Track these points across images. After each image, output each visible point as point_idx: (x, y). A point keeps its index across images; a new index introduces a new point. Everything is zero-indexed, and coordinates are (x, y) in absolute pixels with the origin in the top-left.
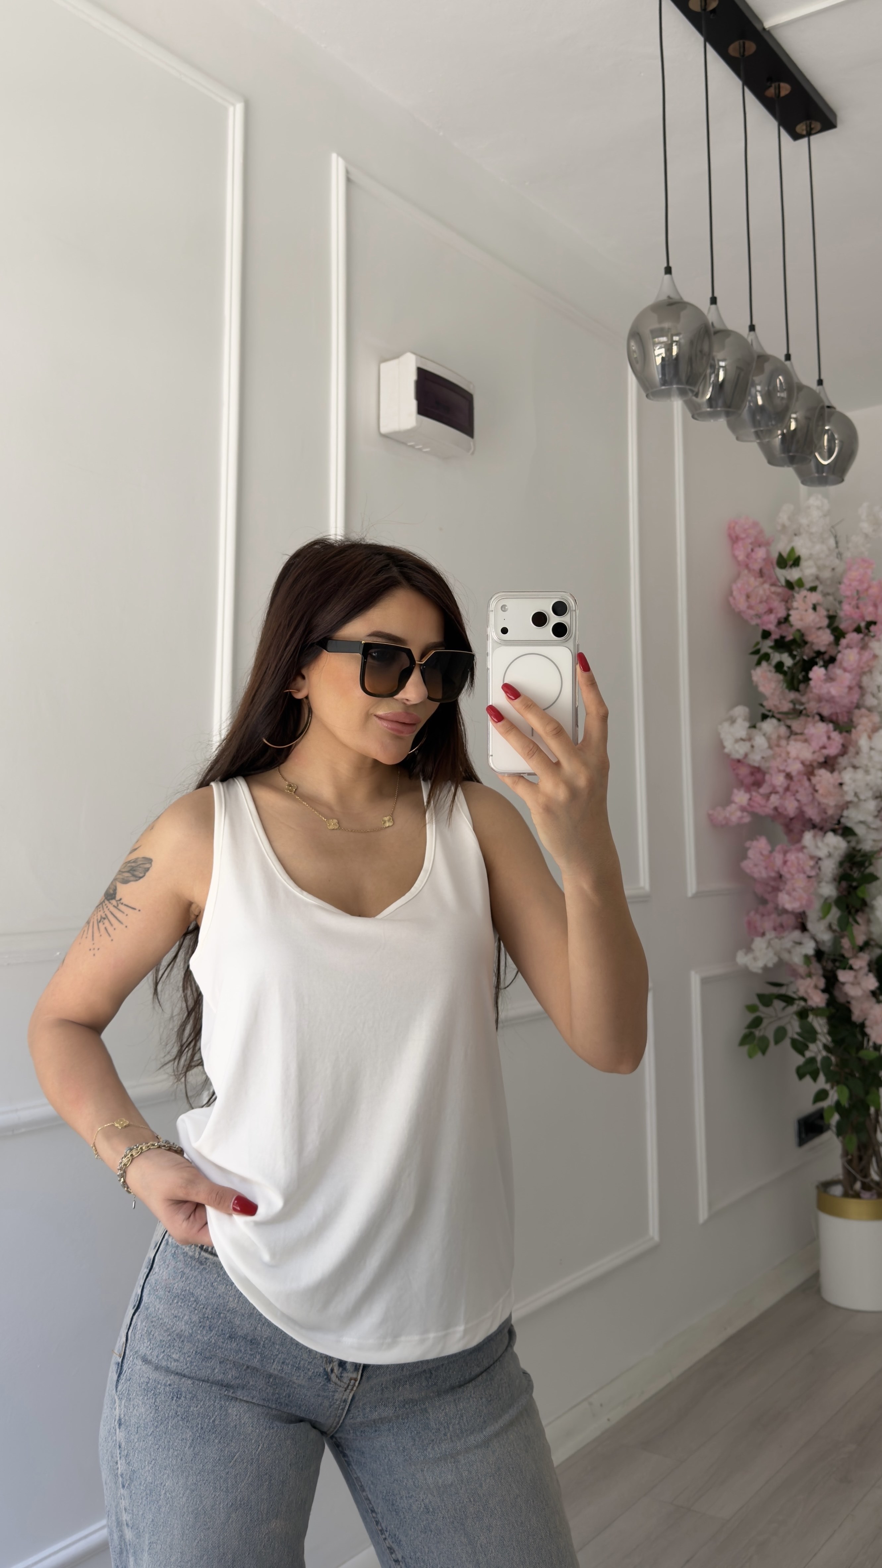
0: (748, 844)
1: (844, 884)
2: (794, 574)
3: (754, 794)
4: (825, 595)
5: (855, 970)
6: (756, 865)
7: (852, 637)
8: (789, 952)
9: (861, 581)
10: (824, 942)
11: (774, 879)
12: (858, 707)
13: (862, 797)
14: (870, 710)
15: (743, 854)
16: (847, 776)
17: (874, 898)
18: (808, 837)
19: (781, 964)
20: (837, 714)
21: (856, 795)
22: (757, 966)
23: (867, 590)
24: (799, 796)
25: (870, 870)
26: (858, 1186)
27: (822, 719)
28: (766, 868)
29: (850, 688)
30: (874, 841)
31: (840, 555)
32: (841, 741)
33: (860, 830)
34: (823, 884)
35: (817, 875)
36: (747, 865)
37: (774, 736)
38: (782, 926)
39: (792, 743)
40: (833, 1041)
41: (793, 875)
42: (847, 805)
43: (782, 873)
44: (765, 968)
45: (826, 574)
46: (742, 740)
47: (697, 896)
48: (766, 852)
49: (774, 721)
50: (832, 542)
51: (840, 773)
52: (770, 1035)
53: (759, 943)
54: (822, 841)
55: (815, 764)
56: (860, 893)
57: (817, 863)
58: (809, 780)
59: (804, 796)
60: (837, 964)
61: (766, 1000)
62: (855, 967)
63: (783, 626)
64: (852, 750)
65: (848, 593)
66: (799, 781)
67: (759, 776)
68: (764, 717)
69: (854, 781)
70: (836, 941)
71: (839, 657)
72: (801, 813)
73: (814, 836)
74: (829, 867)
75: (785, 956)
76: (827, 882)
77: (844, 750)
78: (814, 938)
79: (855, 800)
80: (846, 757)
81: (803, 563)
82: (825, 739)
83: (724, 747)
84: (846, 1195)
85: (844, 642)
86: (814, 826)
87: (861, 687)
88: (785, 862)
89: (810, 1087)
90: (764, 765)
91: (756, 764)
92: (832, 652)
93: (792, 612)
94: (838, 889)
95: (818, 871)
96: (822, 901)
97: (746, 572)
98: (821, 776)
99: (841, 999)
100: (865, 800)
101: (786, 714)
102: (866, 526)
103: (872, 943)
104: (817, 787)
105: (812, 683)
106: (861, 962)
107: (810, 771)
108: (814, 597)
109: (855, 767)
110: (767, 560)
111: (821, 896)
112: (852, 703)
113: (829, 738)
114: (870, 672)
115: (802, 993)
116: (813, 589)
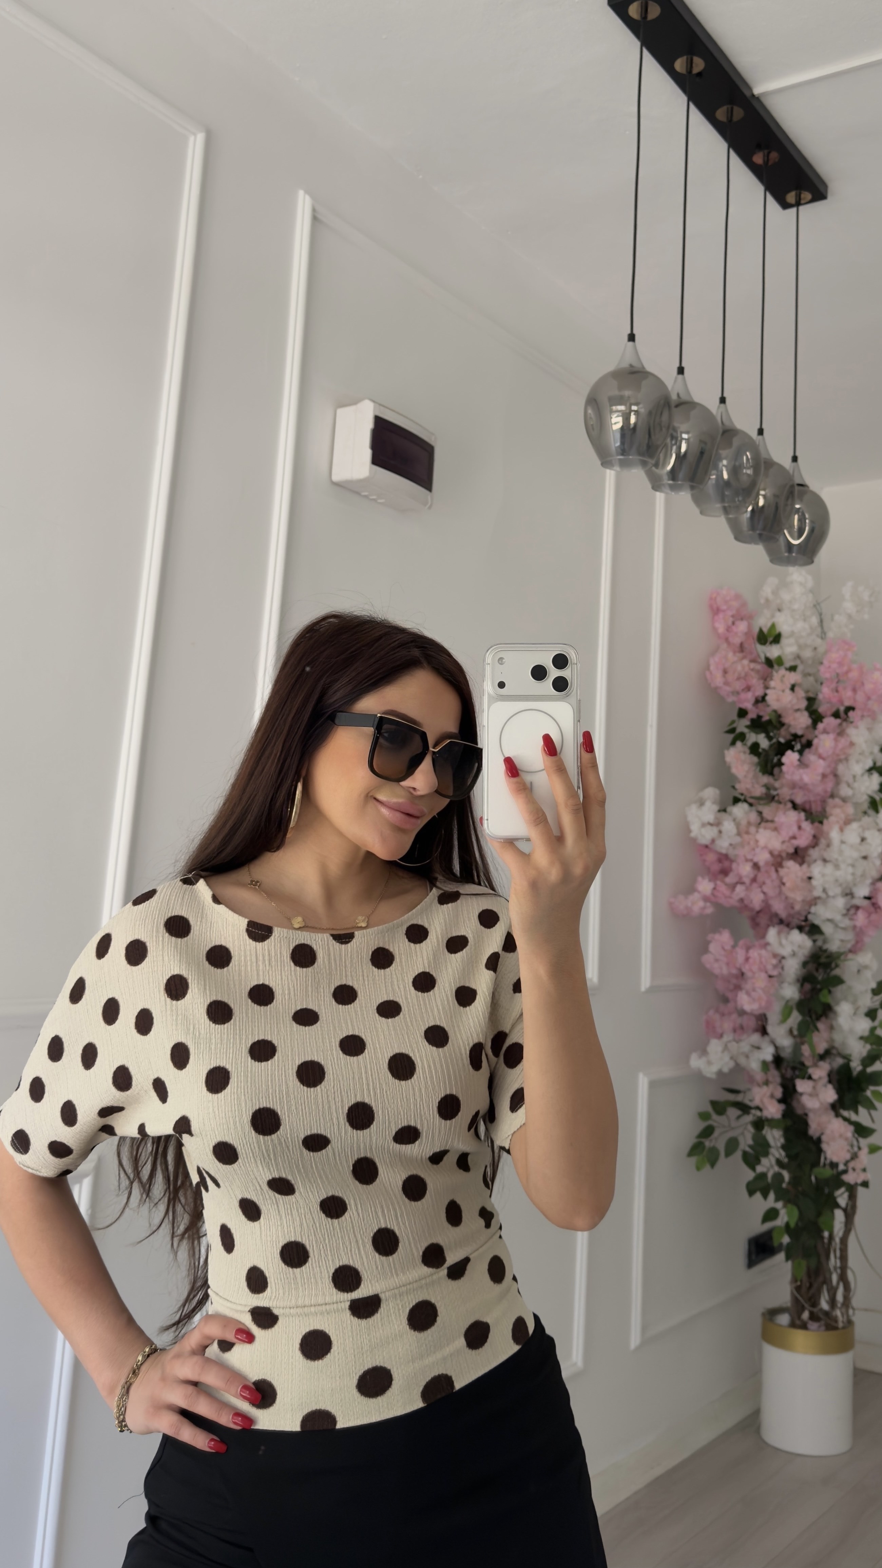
0: (710, 937)
1: (808, 986)
2: (773, 652)
3: (719, 883)
4: (806, 675)
5: (815, 1080)
6: (717, 960)
7: (830, 722)
8: (747, 1057)
9: (841, 664)
10: (783, 1048)
11: (736, 977)
12: (832, 796)
13: (831, 893)
14: (844, 800)
15: (704, 949)
16: (817, 870)
17: (838, 1003)
18: (773, 933)
19: (738, 1069)
20: (810, 802)
21: (824, 890)
22: (711, 1071)
23: (847, 672)
24: (765, 889)
25: (837, 972)
26: (806, 1315)
27: (795, 806)
28: (728, 964)
29: (824, 776)
30: (842, 941)
31: (823, 635)
32: (812, 832)
33: (827, 929)
34: (785, 985)
35: (780, 975)
36: (707, 959)
37: (744, 823)
38: (742, 1028)
39: (761, 830)
40: (787, 1156)
41: (754, 973)
42: (815, 901)
43: (744, 970)
44: (720, 1073)
45: (807, 654)
46: (711, 825)
47: (651, 990)
48: (728, 947)
49: (745, 806)
50: (815, 620)
51: (809, 866)
52: (721, 1146)
53: (715, 1046)
54: (786, 938)
55: (784, 855)
56: (824, 997)
57: (780, 961)
58: (777, 871)
59: (770, 889)
60: (797, 1073)
61: (719, 1107)
62: (815, 1077)
63: (760, 705)
64: (823, 842)
65: (828, 675)
66: (767, 872)
67: (726, 864)
68: (736, 801)
69: (823, 875)
70: (797, 1048)
71: (815, 742)
72: (766, 907)
73: (779, 933)
74: (793, 968)
75: (742, 1061)
76: (790, 984)
77: (816, 841)
78: (773, 1042)
79: (823, 896)
80: (817, 849)
81: (784, 641)
82: (795, 828)
83: (690, 831)
84: (793, 1325)
85: (820, 726)
86: (781, 922)
87: (836, 775)
88: (747, 959)
89: (761, 1204)
90: (732, 853)
91: (724, 851)
92: (809, 736)
93: (768, 692)
94: (801, 990)
95: (780, 970)
96: (783, 1003)
97: (725, 645)
98: (788, 868)
99: (799, 1112)
100: (834, 897)
101: (759, 799)
102: (849, 606)
103: (834, 1051)
104: (785, 880)
105: (784, 768)
106: (820, 1072)
107: (778, 862)
108: (793, 678)
109: (825, 861)
110: (747, 635)
111: (783, 998)
112: (826, 792)
113: (800, 828)
114: (847, 759)
115: (757, 1102)
116: (793, 669)
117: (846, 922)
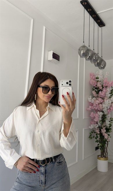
0: (91, 113)
3: (92, 107)
9: (106, 81)
10: (100, 125)
12: (105, 96)
16: (103, 105)
17: (106, 120)
18: (98, 112)
19: (94, 128)
20: (102, 97)
22: (91, 128)
24: (97, 107)
25: (106, 117)
26: (102, 156)
34: (100, 118)
38: (95, 123)
39: (97, 100)
40: (100, 138)
43: (95, 117)
45: (102, 80)
46: (91, 100)
47: (84, 119)
50: (103, 76)
52: (92, 137)
53: (92, 125)
54: (100, 113)
55: (99, 103)
61: (92, 132)
62: (103, 129)
64: (104, 102)
67: (93, 104)
68: (94, 97)
79: (104, 108)
83: (88, 101)
85: (104, 88)
89: (97, 143)
93: (97, 84)
97: (92, 79)
99: (101, 133)
101: (96, 97)
102: (107, 74)
103: (106, 126)
104: (100, 106)
105: (99, 93)
108: (100, 83)
110: (95, 78)
113: (101, 100)
114: (107, 92)
115: (97, 132)
117: (107, 111)
